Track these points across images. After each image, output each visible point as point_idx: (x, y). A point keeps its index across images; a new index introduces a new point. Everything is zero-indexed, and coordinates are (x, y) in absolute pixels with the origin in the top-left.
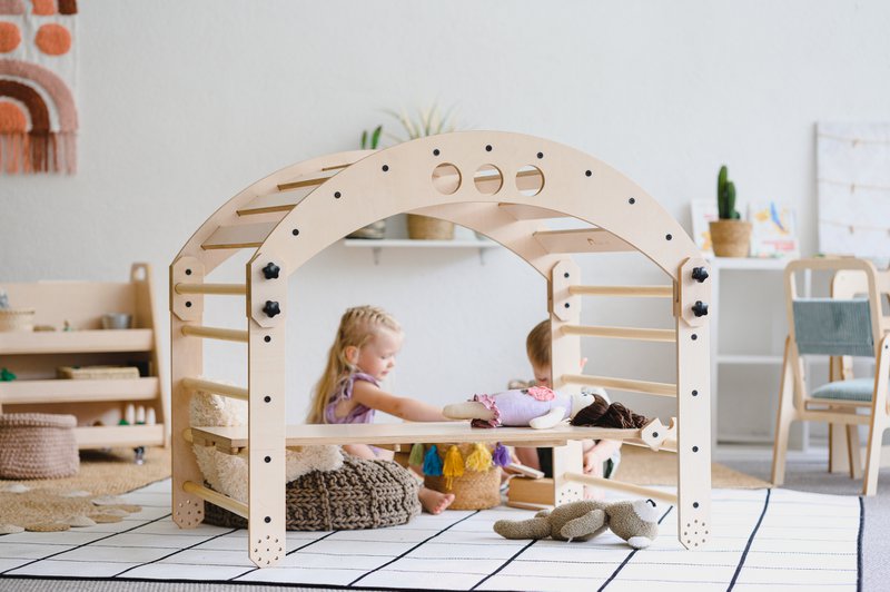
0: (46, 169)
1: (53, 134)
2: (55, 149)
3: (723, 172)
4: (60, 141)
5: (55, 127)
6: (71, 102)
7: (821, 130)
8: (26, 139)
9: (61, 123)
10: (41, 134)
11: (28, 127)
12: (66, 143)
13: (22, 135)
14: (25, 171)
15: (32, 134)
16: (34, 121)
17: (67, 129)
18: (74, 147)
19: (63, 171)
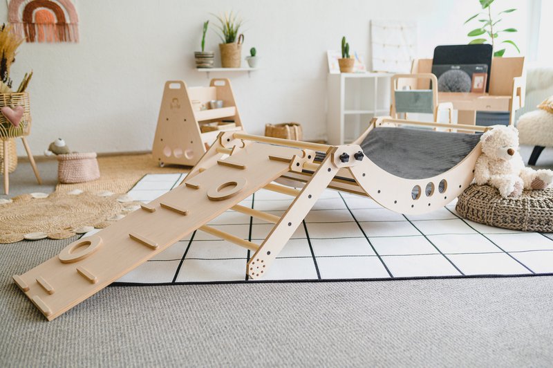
0: (66, 40)
1: (67, 24)
2: (69, 31)
3: (344, 39)
4: (71, 27)
5: (68, 21)
6: (74, 10)
7: (373, 23)
8: (55, 26)
9: (70, 19)
10: (62, 24)
11: (56, 21)
12: (73, 28)
13: (53, 25)
14: (56, 41)
15: (58, 24)
16: (58, 19)
17: (73, 22)
18: (77, 29)
19: (73, 41)
